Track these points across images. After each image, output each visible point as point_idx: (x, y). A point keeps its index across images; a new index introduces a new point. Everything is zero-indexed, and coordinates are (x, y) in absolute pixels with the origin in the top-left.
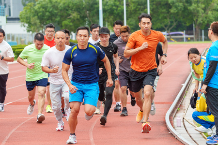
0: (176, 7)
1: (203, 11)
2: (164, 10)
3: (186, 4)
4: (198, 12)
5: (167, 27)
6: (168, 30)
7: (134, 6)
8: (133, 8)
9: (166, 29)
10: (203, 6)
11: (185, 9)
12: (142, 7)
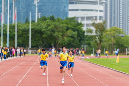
0: (46, 34)
1: (61, 37)
2: (39, 35)
3: (52, 33)
4: (59, 37)
5: (40, 45)
6: (41, 47)
7: (21, 32)
8: (21, 33)
9: (40, 46)
10: (61, 34)
11: (52, 35)
12: (26, 33)
